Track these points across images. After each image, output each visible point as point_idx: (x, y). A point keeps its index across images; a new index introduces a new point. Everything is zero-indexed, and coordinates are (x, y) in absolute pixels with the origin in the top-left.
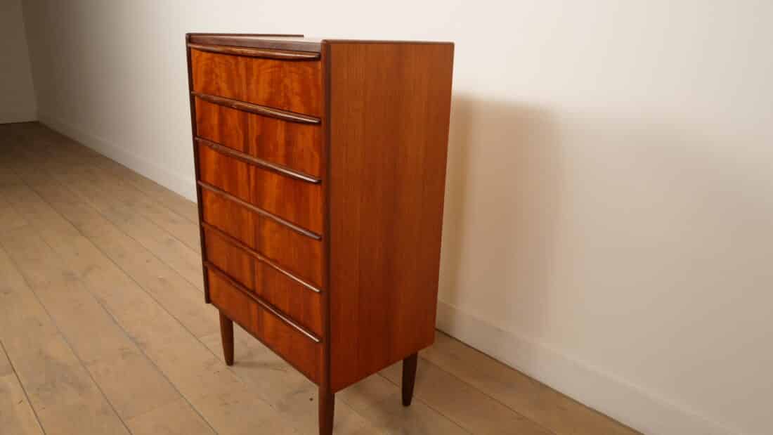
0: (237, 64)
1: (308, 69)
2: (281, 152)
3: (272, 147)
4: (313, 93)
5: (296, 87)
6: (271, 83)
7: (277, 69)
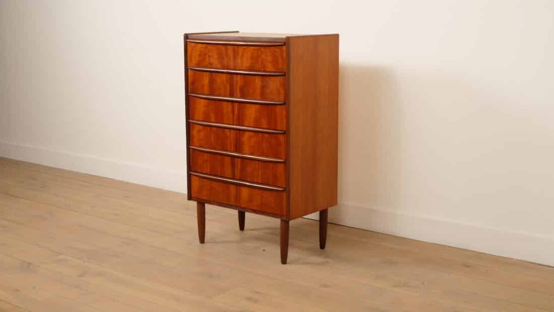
0: (227, 50)
1: (277, 50)
2: (258, 91)
3: (251, 91)
4: (280, 60)
5: (269, 59)
6: (252, 58)
7: (256, 51)
